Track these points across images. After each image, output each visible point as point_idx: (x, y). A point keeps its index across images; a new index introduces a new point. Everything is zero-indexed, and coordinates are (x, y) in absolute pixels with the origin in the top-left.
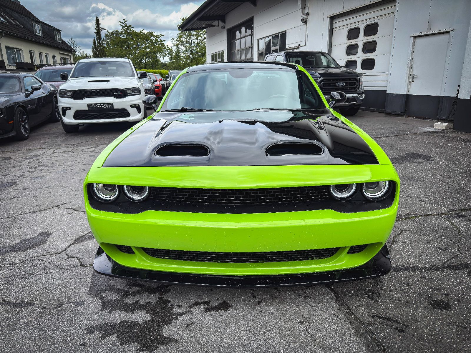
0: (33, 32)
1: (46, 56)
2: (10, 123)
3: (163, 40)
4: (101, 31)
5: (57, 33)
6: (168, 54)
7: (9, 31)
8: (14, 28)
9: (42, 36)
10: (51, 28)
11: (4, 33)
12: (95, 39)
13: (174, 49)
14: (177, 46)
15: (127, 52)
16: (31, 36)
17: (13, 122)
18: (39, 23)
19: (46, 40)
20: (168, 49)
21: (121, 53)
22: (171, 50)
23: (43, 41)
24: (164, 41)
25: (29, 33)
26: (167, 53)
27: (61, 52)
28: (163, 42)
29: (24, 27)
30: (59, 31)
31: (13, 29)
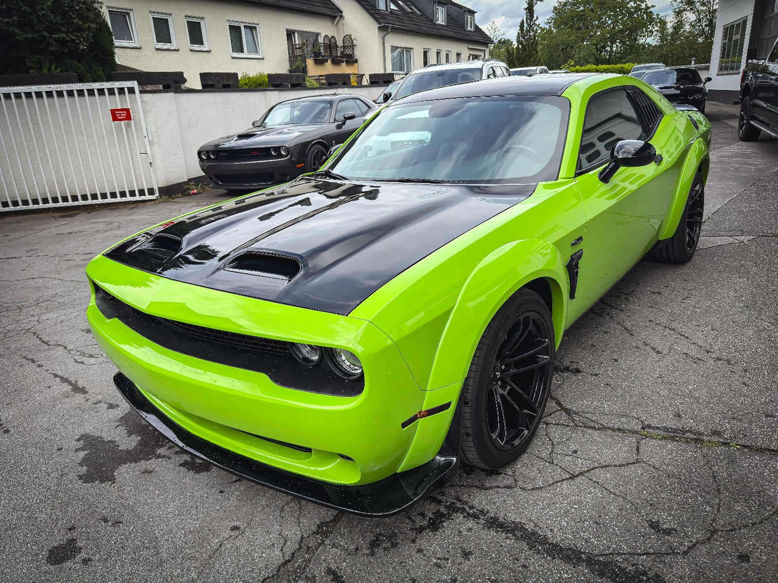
0: (432, 21)
1: (447, 55)
2: (298, 166)
3: (650, 6)
4: (536, 4)
5: (469, 17)
6: (656, 30)
7: (398, 23)
8: (407, 19)
9: (446, 25)
10: (461, 11)
11: (390, 27)
12: (523, 20)
13: (671, 20)
14: (679, 13)
15: (578, 35)
16: (428, 27)
17: (303, 165)
18: (443, 6)
19: (450, 30)
20: (659, 22)
21: (569, 37)
22: (663, 23)
23: (444, 32)
24: (653, 6)
25: (428, 23)
26: (654, 30)
27: (470, 47)
28: (651, 9)
29: (423, 14)
30: (472, 13)
31: (404, 20)
